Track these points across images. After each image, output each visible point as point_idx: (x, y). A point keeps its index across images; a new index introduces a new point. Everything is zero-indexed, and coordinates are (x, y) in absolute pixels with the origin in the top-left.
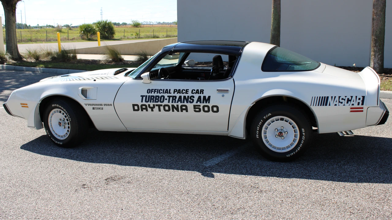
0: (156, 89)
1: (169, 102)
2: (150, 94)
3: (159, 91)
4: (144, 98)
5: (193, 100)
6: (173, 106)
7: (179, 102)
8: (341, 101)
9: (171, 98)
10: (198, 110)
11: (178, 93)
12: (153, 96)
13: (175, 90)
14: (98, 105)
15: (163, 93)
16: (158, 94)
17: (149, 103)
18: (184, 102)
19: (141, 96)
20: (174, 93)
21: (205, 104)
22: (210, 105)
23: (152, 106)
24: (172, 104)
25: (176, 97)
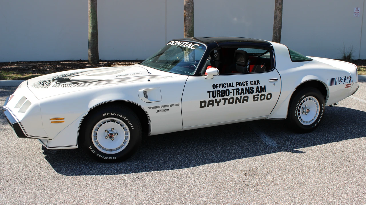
0: (220, 84)
1: (234, 95)
2: (216, 89)
3: (223, 85)
4: (211, 93)
5: (253, 91)
6: (237, 98)
7: (242, 94)
8: (342, 80)
9: (235, 91)
10: (256, 99)
11: (240, 86)
12: (219, 91)
13: (236, 83)
14: (164, 106)
15: (227, 87)
16: (224, 89)
17: (216, 98)
18: (246, 94)
19: (208, 92)
20: (237, 86)
21: (262, 93)
22: (266, 94)
23: (218, 100)
24: (237, 96)
25: (239, 89)
